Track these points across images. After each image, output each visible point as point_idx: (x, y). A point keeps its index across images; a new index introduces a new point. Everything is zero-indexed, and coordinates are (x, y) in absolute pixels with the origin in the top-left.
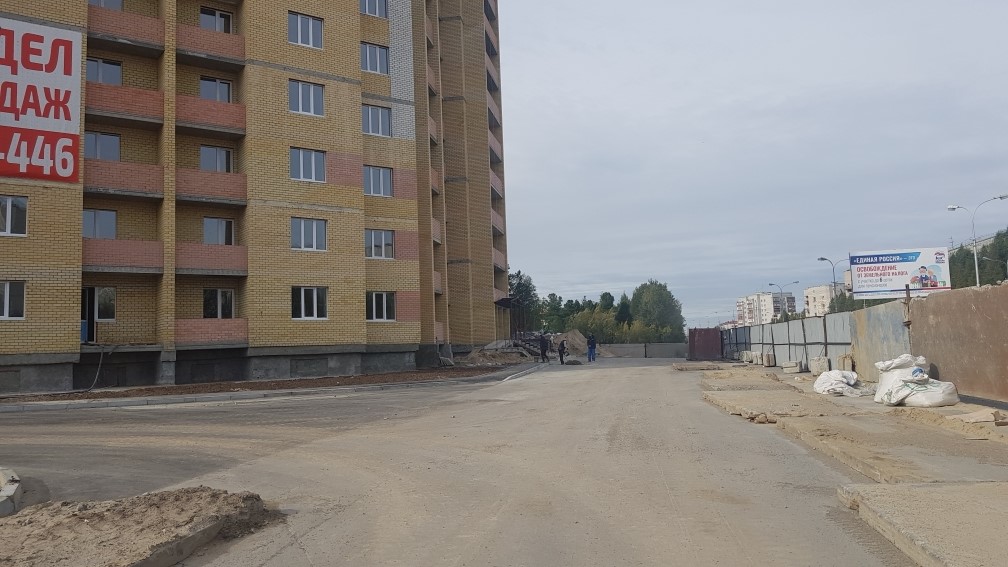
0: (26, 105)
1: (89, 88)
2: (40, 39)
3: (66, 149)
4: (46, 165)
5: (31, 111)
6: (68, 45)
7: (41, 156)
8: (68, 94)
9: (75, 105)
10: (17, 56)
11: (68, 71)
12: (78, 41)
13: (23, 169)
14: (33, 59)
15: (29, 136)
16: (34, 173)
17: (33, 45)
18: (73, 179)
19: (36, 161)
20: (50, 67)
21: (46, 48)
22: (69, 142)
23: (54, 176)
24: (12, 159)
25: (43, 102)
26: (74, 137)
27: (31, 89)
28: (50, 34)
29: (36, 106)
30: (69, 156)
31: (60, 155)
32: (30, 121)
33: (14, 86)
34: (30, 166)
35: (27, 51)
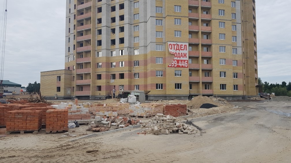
0: (181, 56)
1: (189, 52)
2: (182, 45)
3: (186, 62)
4: (184, 65)
5: (182, 57)
6: (186, 45)
8: (186, 53)
9: (187, 55)
11: (186, 50)
12: (187, 44)
13: (181, 66)
15: (182, 61)
16: (182, 67)
17: (182, 46)
18: (187, 67)
19: (183, 65)
20: (184, 50)
22: (186, 61)
23: (185, 67)
24: (179, 65)
25: (183, 55)
26: (187, 60)
27: (182, 53)
28: (184, 44)
29: (182, 56)
30: (187, 64)
31: (186, 63)
32: (182, 58)
33: (179, 53)
34: (182, 66)
35: (181, 47)
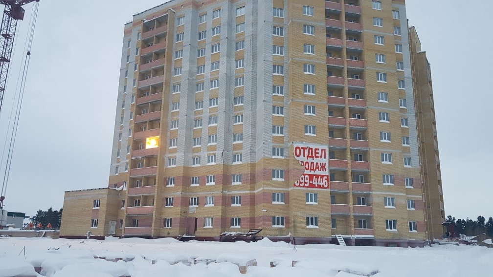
0: (316, 168)
1: (330, 161)
2: (318, 149)
3: (325, 179)
4: (321, 184)
5: (317, 170)
6: (325, 150)
7: (320, 182)
8: (325, 164)
9: (327, 167)
10: (314, 155)
11: (325, 157)
12: (327, 149)
13: (316, 186)
14: (317, 155)
15: (317, 176)
17: (317, 151)
20: (321, 157)
21: (319, 151)
22: (326, 177)
23: (323, 187)
24: (314, 183)
25: (320, 167)
27: (317, 163)
28: (321, 147)
29: (318, 168)
30: (326, 182)
32: (317, 172)
33: (313, 163)
34: (318, 185)
35: (316, 153)
